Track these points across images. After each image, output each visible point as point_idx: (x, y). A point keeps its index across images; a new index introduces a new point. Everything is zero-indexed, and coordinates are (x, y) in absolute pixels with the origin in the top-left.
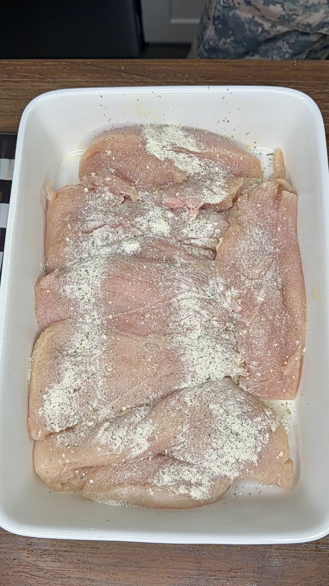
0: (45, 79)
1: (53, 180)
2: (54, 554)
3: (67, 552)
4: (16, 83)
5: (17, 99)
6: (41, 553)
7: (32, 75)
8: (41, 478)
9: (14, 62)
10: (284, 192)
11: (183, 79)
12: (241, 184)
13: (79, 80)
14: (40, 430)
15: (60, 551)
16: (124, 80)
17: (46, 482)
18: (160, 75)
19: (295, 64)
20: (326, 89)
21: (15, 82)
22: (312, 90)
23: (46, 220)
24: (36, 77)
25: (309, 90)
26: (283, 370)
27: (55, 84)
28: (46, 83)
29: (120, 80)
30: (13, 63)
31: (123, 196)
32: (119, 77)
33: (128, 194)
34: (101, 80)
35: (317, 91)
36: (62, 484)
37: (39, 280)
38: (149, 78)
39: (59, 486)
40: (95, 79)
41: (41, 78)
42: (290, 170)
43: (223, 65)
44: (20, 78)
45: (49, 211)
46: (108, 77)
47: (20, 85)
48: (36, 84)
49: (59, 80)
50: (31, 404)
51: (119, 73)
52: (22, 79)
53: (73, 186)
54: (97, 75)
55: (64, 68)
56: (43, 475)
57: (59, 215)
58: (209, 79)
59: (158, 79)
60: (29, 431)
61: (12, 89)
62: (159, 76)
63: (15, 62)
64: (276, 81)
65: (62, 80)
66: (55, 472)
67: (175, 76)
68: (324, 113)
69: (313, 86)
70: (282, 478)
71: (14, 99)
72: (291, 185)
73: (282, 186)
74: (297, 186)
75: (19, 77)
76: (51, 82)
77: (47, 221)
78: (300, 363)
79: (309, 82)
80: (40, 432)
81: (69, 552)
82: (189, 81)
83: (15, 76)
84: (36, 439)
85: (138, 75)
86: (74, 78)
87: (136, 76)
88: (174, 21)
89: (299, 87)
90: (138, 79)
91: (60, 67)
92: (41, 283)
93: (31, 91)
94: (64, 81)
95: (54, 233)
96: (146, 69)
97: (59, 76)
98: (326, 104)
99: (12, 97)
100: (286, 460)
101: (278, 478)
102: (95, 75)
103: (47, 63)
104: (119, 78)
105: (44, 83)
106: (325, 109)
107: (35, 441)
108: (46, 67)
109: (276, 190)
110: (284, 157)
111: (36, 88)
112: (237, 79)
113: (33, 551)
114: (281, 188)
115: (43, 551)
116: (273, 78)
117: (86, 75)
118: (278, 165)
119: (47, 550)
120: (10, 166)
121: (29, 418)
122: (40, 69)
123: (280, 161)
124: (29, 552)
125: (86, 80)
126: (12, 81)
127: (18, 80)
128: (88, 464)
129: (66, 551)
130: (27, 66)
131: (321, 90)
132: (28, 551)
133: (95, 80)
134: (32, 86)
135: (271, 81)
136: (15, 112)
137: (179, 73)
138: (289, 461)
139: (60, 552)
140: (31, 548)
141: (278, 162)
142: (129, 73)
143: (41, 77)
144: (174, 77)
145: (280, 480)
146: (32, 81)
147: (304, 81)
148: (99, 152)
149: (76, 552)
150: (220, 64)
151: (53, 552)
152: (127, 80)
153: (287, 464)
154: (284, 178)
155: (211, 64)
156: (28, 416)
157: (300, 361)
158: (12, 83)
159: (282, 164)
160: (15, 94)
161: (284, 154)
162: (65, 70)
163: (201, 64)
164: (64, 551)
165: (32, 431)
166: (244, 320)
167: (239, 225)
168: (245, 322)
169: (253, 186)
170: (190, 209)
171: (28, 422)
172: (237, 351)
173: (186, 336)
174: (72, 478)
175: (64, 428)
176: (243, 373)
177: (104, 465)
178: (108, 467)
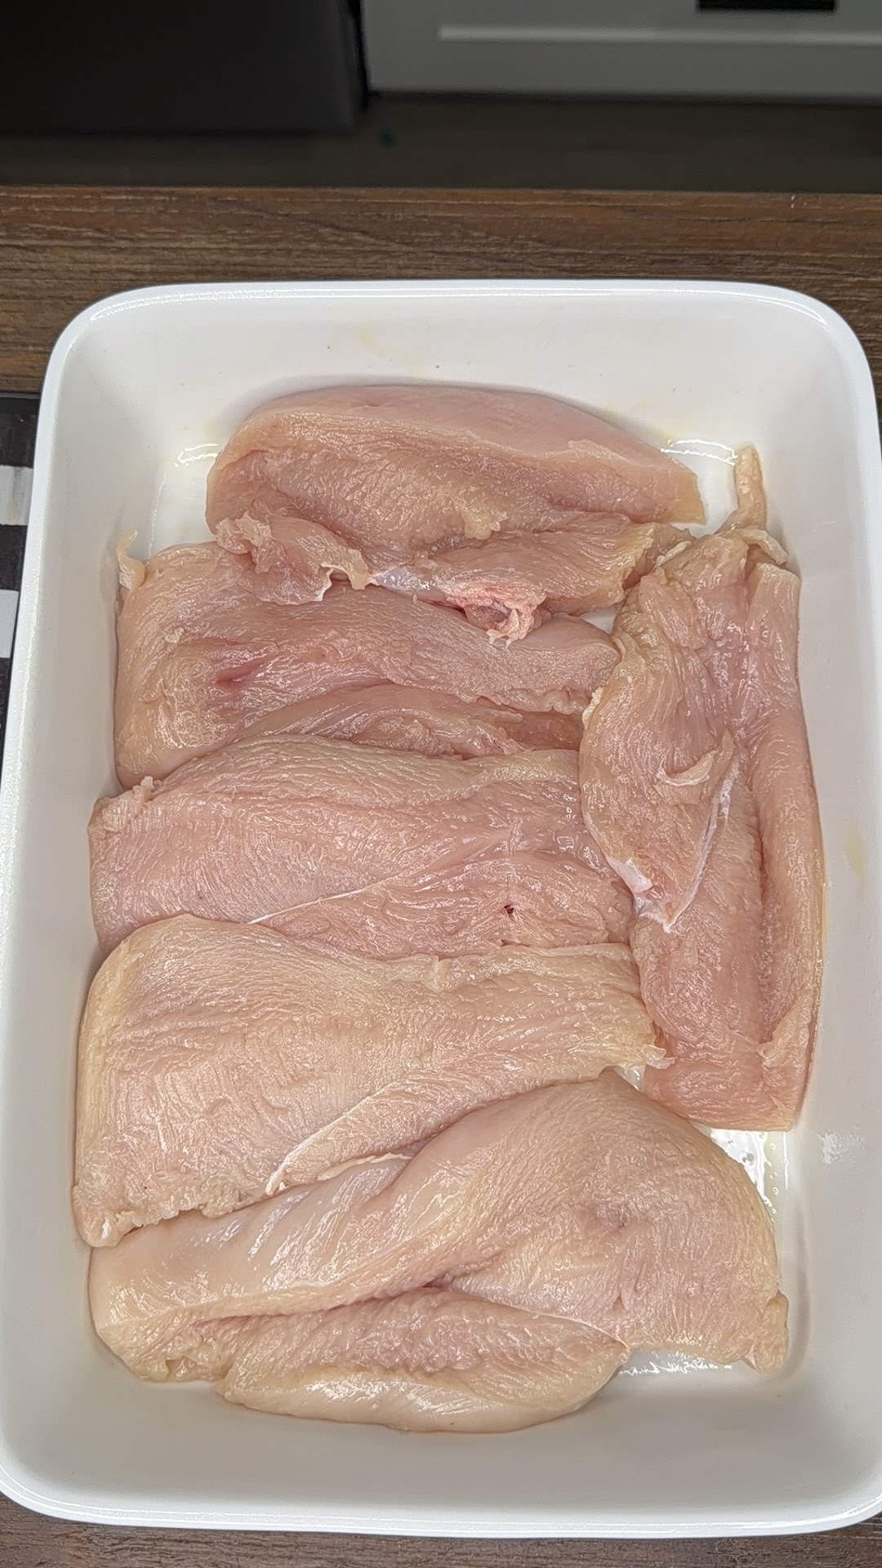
0: (111, 241)
1: (136, 533)
2: (146, 1547)
3: (182, 1544)
4: (31, 254)
5: (34, 298)
6: (113, 1545)
7: (73, 230)
8: (112, 1347)
9: (22, 192)
10: (765, 567)
11: (487, 245)
12: (648, 542)
13: (203, 244)
14: (107, 1221)
15: (165, 1540)
16: (325, 248)
17: (125, 1358)
18: (424, 234)
19: (792, 206)
20: (875, 274)
21: (25, 248)
22: (836, 277)
23: (117, 640)
24: (85, 234)
25: (829, 277)
26: (761, 1054)
27: (135, 258)
28: (113, 252)
29: (314, 246)
30: (20, 196)
31: (328, 574)
32: (311, 238)
33: (342, 569)
34: (265, 246)
35: (851, 279)
36: (168, 1363)
37: (100, 808)
38: (393, 240)
39: (159, 1368)
40: (248, 243)
41: (99, 239)
42: (778, 505)
43: (596, 206)
44: (41, 239)
45: (126, 615)
46: (280, 240)
47: (41, 257)
48: (85, 255)
49: (147, 245)
50: (81, 1151)
51: (313, 226)
52: (47, 242)
53: (191, 546)
54: (251, 232)
55: (160, 213)
56: (115, 1341)
57: (153, 627)
58: (558, 244)
59: (419, 244)
60: (77, 1223)
61: (19, 270)
62: (422, 238)
63: (26, 192)
64: (741, 253)
65: (155, 245)
66: (149, 1332)
67: (465, 236)
68: (870, 341)
69: (841, 268)
70: (758, 1345)
71: (24, 297)
72: (781, 545)
73: (758, 546)
74: (798, 550)
75: (38, 234)
76: (125, 249)
77: (121, 644)
78: (807, 1036)
79: (830, 256)
80: (106, 1227)
81: (187, 1542)
82: (504, 250)
83: (25, 232)
84: (96, 1245)
85: (364, 233)
86: (189, 240)
87: (357, 237)
88: (448, 33)
89: (803, 268)
90: (365, 244)
91: (150, 209)
92: (107, 815)
93: (72, 275)
94: (164, 249)
95: (141, 678)
96: (385, 217)
97: (148, 233)
98: (876, 317)
99: (20, 293)
100: (770, 1297)
101: (748, 1343)
102: (247, 231)
103: (114, 198)
104: (314, 241)
105: (106, 253)
106: (870, 331)
107: (93, 1249)
108: (110, 210)
109: (743, 561)
110: (763, 468)
111: (86, 267)
112: (634, 248)
113: (90, 1541)
114: (755, 552)
115: (117, 1542)
116: (732, 245)
117: (221, 232)
118: (746, 490)
119: (129, 1538)
120: (16, 486)
121: (76, 1187)
122: (97, 213)
123: (751, 479)
124: (79, 1544)
125: (222, 246)
126: (18, 247)
127: (34, 242)
128: (239, 1309)
129: (181, 1541)
130: (57, 205)
131: (862, 279)
132: (78, 1540)
133: (248, 246)
134: (76, 261)
135: (726, 252)
136: (26, 334)
137: (476, 230)
138: (779, 1298)
139: (164, 1543)
140: (85, 1534)
141: (747, 480)
142: (337, 228)
143: (100, 235)
144: (462, 239)
145: (752, 1349)
146: (73, 247)
147: (816, 251)
148: (262, 451)
149: (206, 1543)
150: (589, 204)
151: (145, 1542)
152: (335, 247)
153: (773, 1307)
154: (762, 526)
155: (562, 203)
156: (75, 1183)
157: (810, 1028)
158: (18, 254)
159: (758, 486)
160: (26, 283)
161: (762, 458)
162: (163, 217)
163: (537, 203)
164: (176, 1541)
165: (86, 1225)
166: (657, 916)
167: (645, 656)
168: (660, 921)
169: (681, 547)
170: (510, 610)
171: (73, 1200)
172: (639, 998)
173: (501, 959)
174: (196, 1346)
175: (170, 1212)
176: (656, 1058)
177: (280, 1315)
178: (293, 1320)
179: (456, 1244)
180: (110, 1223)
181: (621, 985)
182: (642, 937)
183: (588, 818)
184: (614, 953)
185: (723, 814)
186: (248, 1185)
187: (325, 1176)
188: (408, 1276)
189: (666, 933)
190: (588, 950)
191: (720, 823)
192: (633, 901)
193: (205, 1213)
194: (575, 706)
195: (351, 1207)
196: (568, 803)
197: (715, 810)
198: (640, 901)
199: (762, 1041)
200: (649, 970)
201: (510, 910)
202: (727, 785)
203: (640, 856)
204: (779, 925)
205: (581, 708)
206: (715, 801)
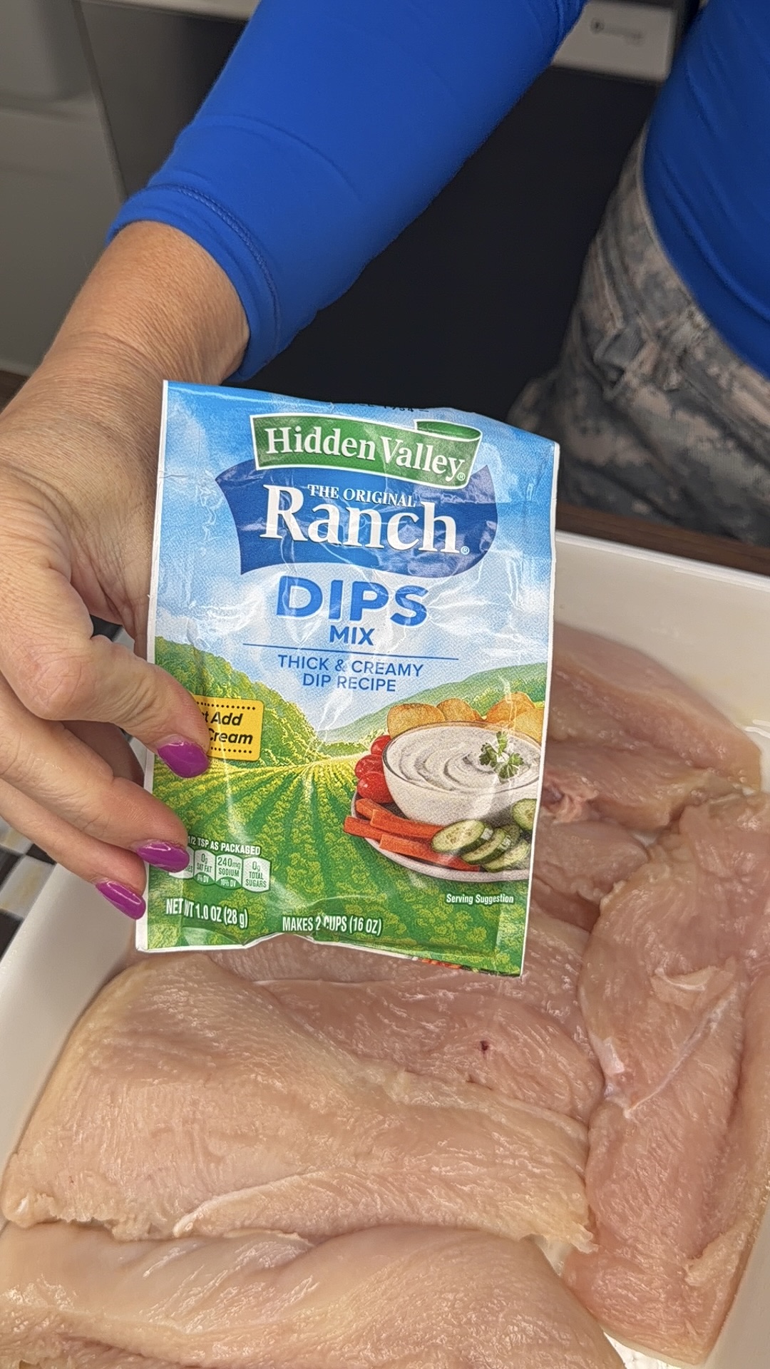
14: (27, 1197)
26: (686, 1268)
50: (32, 1126)
78: (737, 1264)
80: (24, 1202)
84: (9, 1217)
121: (16, 1156)
156: (16, 1152)
157: (742, 1257)
166: (621, 1102)
167: (671, 866)
168: (623, 1105)
169: (732, 797)
170: (563, 795)
171: (8, 1166)
172: (583, 1180)
173: (464, 1094)
174: (53, 1356)
175: (84, 1218)
176: (582, 1240)
177: (140, 1355)
178: (149, 1362)
179: (326, 1342)
180: (30, 1201)
181: (570, 1160)
182: (603, 1118)
183: (582, 992)
184: (571, 1129)
185: (710, 1028)
186: (160, 1219)
187: (231, 1235)
188: (271, 1359)
189: (625, 1120)
190: (547, 1114)
191: (705, 1035)
192: (604, 1085)
193: (114, 1231)
194: (596, 893)
195: (242, 1269)
196: (567, 973)
197: (704, 1023)
198: (611, 1087)
199: (691, 1257)
200: (600, 1151)
201: (485, 1047)
202: (723, 1004)
203: (620, 1039)
204: (737, 1147)
205: (601, 895)
206: (707, 1016)
